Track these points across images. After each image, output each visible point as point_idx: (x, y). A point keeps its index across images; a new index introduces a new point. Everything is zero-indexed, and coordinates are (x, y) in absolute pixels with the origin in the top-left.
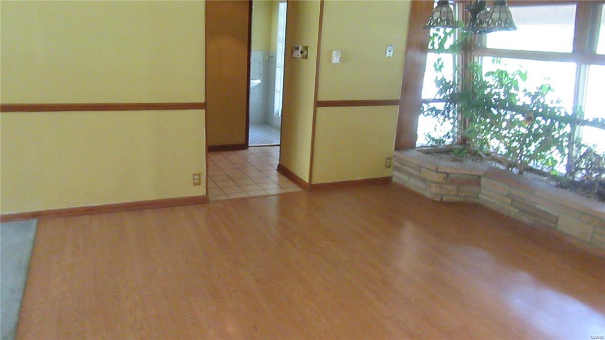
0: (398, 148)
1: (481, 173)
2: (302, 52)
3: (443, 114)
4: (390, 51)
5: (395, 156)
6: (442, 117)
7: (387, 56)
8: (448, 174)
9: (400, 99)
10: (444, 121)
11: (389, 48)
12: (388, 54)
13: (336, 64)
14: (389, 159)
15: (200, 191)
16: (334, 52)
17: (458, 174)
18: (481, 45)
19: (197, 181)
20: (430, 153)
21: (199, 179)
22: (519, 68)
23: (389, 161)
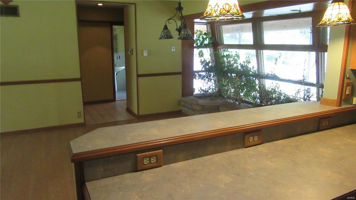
0: (183, 95)
1: (219, 105)
2: (130, 52)
3: (207, 78)
4: (173, 49)
5: (182, 100)
6: (207, 80)
7: (172, 51)
8: (203, 106)
9: (181, 71)
10: (208, 81)
11: (173, 47)
12: (172, 50)
13: (145, 56)
14: (180, 101)
15: (81, 120)
16: (144, 51)
17: (208, 106)
18: (222, 43)
19: (79, 116)
20: (202, 97)
21: (80, 114)
22: (236, 53)
23: (179, 102)
